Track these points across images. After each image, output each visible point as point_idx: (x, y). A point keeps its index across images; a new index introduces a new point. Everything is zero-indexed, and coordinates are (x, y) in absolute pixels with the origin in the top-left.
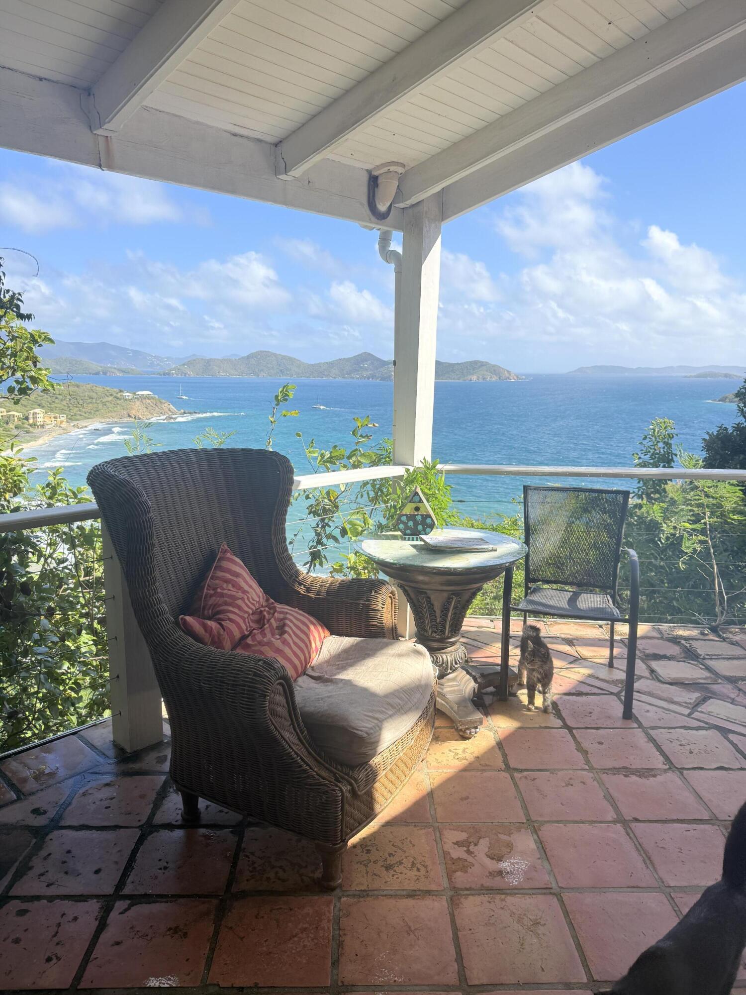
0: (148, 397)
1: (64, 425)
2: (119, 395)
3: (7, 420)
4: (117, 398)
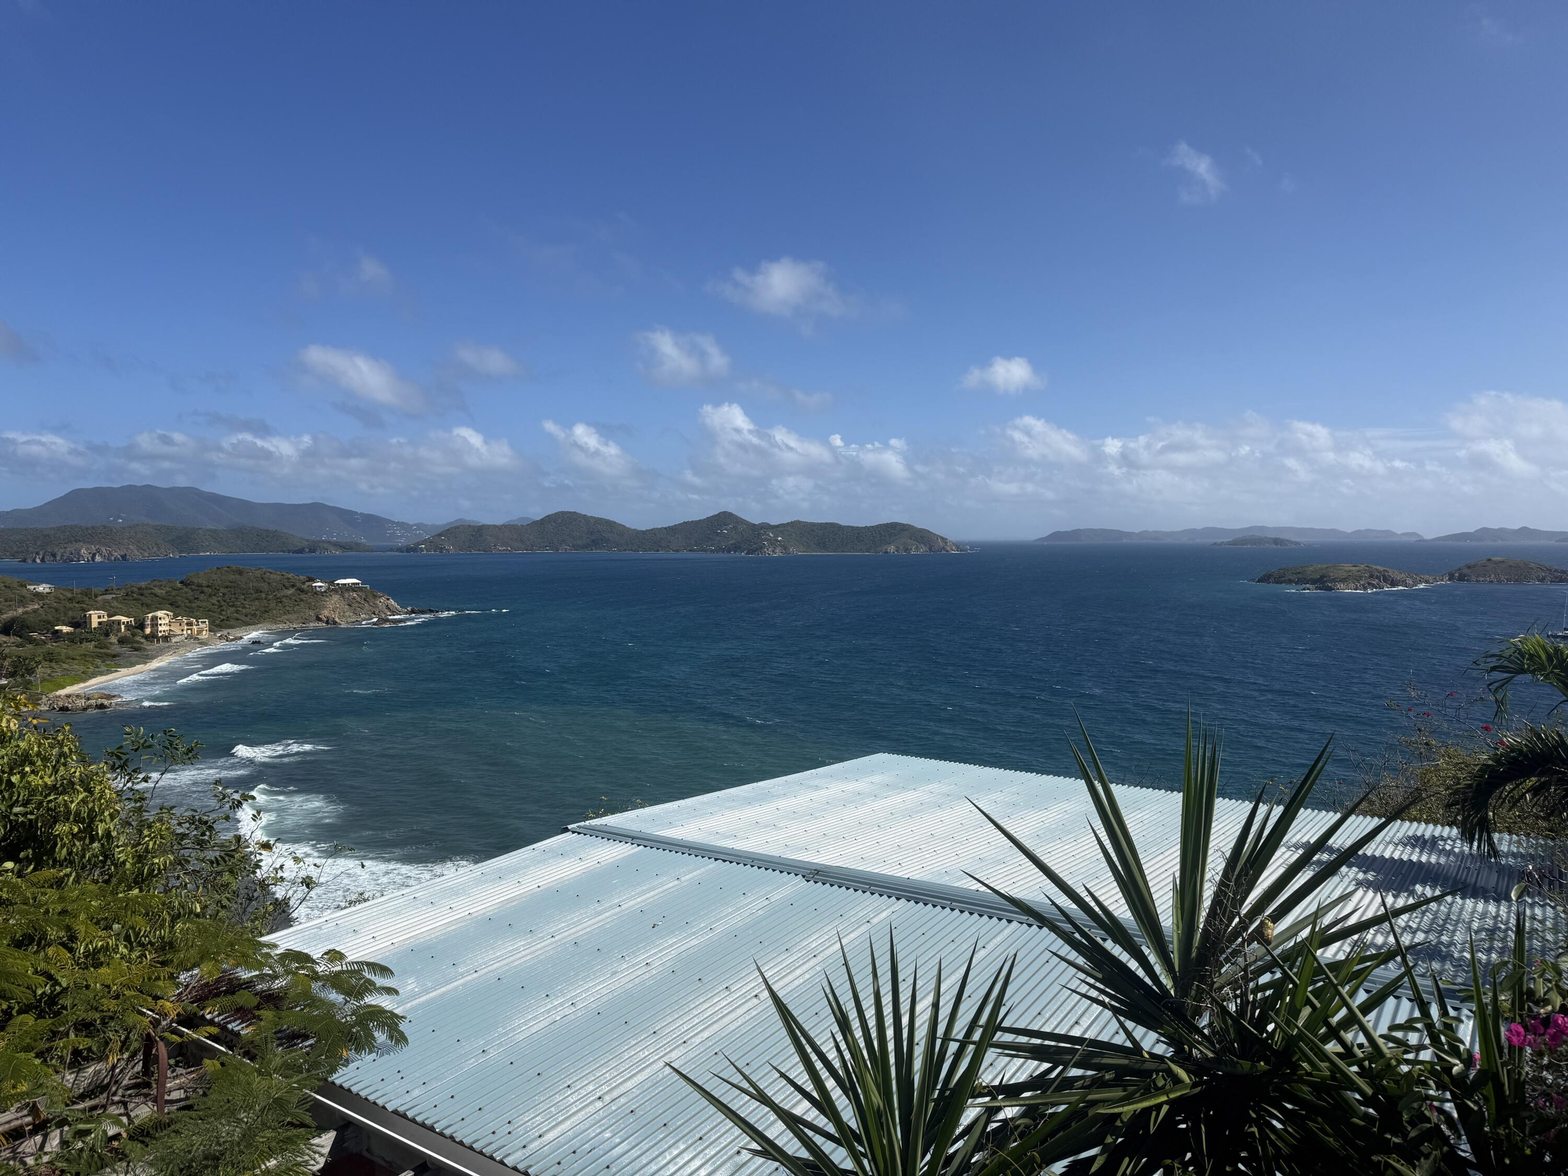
0: (353, 588)
1: (205, 635)
2: (305, 587)
3: (107, 629)
4: (302, 591)
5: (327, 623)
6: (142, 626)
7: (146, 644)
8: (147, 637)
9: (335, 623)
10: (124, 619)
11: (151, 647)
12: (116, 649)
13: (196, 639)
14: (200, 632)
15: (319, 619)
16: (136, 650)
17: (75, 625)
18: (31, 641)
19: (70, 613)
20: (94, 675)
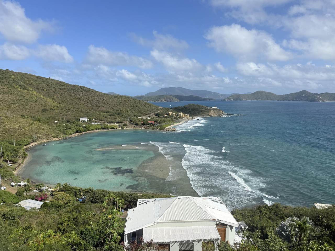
0: (216, 109)
1: (189, 118)
2: (206, 108)
3: (172, 116)
4: (206, 109)
5: (211, 116)
6: (178, 115)
7: (179, 119)
8: (179, 118)
9: (212, 116)
10: (175, 114)
11: (180, 119)
12: (174, 120)
13: (187, 118)
14: (188, 117)
15: (209, 115)
16: (177, 120)
17: (167, 115)
18: (160, 117)
19: (166, 113)
20: (171, 125)
